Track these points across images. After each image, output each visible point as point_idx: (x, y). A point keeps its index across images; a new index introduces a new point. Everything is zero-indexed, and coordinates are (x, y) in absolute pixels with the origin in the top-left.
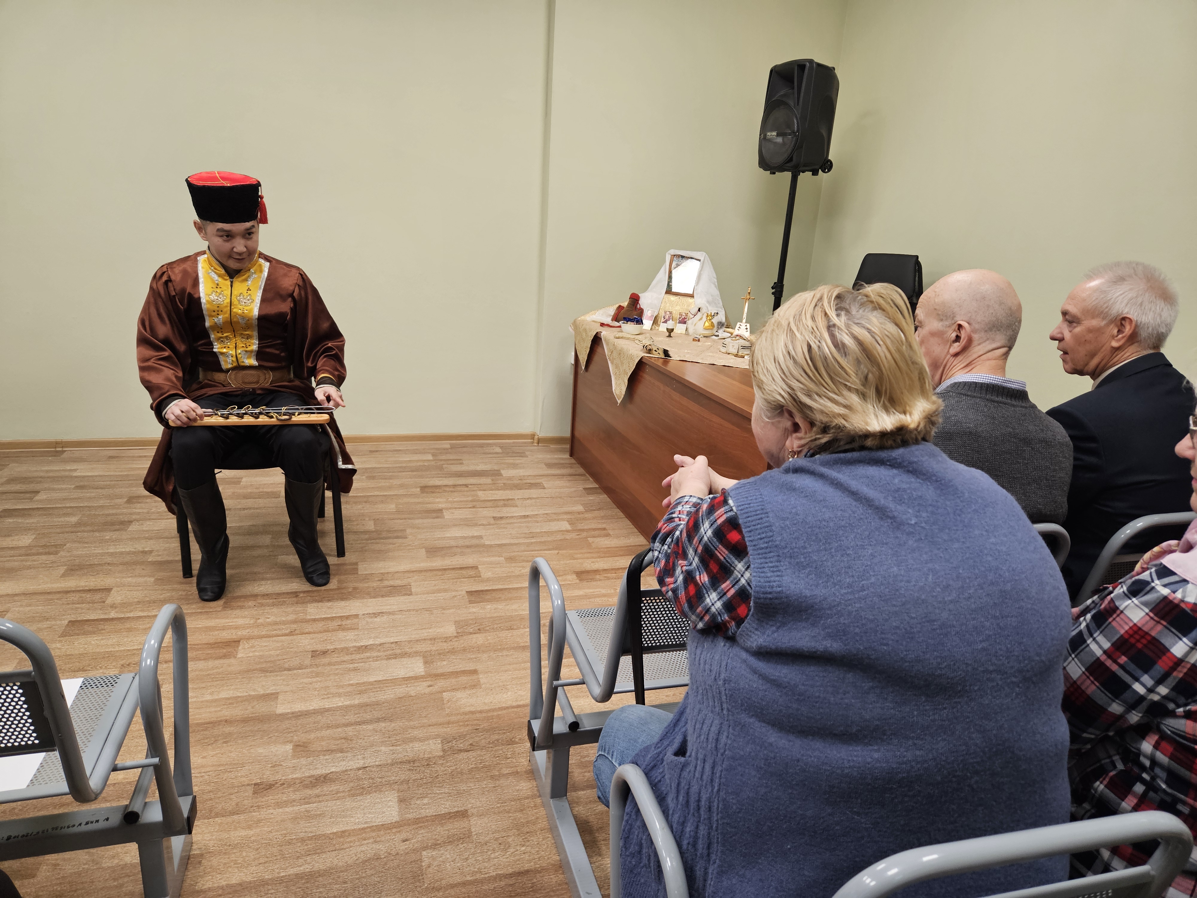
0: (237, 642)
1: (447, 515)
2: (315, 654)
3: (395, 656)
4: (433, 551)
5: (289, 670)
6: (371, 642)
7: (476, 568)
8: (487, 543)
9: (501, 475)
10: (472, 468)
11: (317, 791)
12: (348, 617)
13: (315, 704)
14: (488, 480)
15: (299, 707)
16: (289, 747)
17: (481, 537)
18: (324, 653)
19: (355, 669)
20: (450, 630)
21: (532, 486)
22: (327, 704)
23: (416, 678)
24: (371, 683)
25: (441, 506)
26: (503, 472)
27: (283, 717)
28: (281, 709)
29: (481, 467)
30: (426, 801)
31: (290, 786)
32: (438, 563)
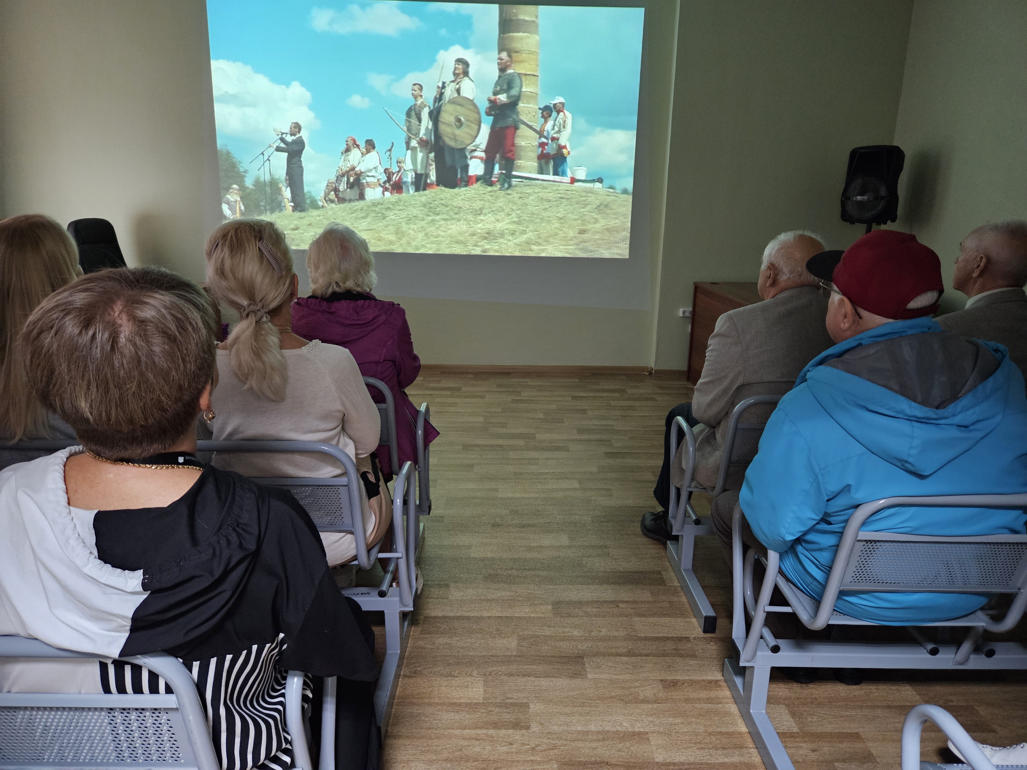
0: (472, 466)
1: (590, 413)
2: (516, 474)
3: (562, 479)
4: (581, 431)
5: (502, 479)
6: (547, 471)
7: (609, 441)
8: (616, 428)
9: (627, 392)
10: (606, 387)
11: (524, 529)
12: (532, 459)
13: (518, 495)
14: (618, 395)
15: (510, 495)
16: (507, 512)
17: (612, 426)
18: (521, 474)
19: (539, 482)
20: (595, 469)
21: (647, 399)
22: (525, 496)
23: (575, 489)
24: (548, 489)
25: (585, 408)
26: (628, 390)
27: (502, 499)
28: (500, 495)
29: (612, 387)
30: (584, 539)
31: (510, 526)
32: (585, 437)
